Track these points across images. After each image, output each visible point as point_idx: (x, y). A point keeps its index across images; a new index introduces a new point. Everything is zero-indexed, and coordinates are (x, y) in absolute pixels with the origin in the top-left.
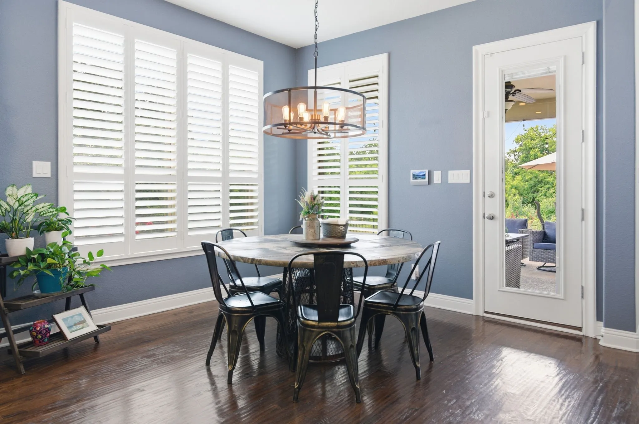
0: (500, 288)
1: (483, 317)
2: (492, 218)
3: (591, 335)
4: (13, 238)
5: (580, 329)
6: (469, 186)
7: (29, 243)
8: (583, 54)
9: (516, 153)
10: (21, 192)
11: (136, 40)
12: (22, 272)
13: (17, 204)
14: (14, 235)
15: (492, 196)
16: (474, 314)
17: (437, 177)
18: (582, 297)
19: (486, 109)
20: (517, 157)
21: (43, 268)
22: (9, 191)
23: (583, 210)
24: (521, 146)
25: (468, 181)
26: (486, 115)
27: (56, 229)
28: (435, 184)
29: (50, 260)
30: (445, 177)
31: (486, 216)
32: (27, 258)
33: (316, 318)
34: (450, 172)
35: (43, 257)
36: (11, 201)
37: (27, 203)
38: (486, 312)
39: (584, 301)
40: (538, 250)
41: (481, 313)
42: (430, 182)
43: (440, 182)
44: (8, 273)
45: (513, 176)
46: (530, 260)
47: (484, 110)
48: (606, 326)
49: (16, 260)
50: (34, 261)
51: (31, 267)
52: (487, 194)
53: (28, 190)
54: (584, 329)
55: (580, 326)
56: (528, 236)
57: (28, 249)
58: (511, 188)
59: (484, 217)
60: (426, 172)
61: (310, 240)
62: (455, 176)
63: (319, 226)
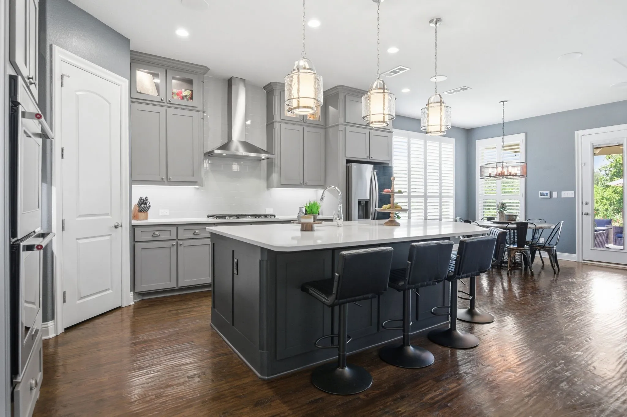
0: (591, 248)
2: (587, 214)
6: (574, 199)
9: (607, 169)
11: (411, 139)
15: (587, 204)
16: (577, 261)
17: (555, 195)
20: (608, 172)
24: (612, 162)
25: (573, 197)
26: (583, 165)
28: (554, 198)
30: (559, 194)
31: (584, 213)
33: (516, 247)
34: (563, 192)
38: (584, 261)
41: (581, 261)
42: (550, 197)
43: (556, 197)
45: (604, 189)
47: (582, 162)
52: (584, 203)
56: (611, 229)
58: (602, 199)
59: (582, 214)
60: (548, 192)
61: (502, 221)
62: (565, 194)
63: (504, 215)
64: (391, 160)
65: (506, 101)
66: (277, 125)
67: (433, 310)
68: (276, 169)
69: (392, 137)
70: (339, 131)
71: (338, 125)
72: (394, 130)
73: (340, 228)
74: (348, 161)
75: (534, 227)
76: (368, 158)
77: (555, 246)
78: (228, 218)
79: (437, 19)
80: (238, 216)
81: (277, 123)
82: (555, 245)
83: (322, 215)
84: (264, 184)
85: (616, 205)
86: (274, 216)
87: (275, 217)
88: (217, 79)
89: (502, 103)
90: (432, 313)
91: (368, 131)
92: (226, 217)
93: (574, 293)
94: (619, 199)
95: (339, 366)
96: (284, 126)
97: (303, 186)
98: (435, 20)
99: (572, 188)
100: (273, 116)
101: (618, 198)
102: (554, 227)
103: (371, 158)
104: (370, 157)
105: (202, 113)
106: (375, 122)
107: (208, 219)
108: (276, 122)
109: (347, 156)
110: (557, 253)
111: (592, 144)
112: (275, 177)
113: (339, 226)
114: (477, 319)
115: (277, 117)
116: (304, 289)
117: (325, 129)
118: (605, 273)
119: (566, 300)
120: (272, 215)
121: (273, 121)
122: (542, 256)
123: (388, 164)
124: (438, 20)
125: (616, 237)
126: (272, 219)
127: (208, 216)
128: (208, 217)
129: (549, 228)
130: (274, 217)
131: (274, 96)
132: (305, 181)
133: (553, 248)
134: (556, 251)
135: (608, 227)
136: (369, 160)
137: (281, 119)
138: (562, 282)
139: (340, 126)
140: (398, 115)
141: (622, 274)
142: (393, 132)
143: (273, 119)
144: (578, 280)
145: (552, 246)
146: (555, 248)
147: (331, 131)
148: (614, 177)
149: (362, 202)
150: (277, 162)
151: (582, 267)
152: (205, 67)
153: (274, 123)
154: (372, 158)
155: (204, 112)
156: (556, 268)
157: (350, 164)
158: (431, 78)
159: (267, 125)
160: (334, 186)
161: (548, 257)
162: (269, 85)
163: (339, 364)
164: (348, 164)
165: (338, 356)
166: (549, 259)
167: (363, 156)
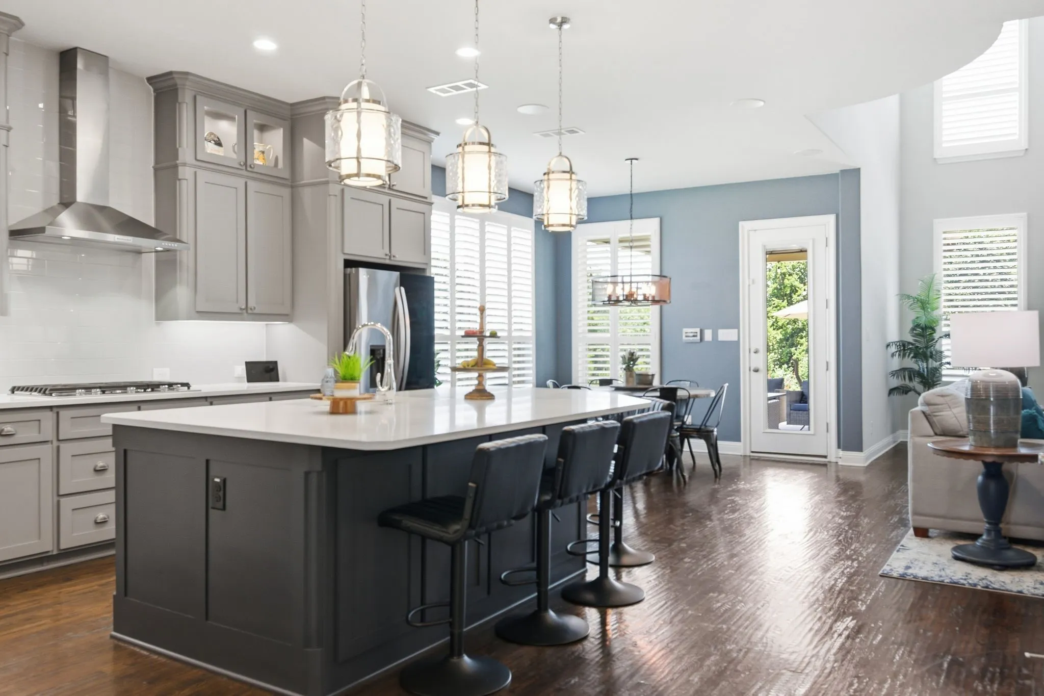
0: (764, 430)
1: (750, 456)
2: (756, 371)
3: (834, 460)
5: (825, 457)
6: (737, 343)
8: (827, 238)
15: (756, 352)
16: (743, 455)
17: (708, 335)
18: (827, 431)
19: (751, 277)
23: (827, 363)
25: (736, 339)
26: (751, 282)
28: (706, 341)
30: (715, 335)
31: (752, 369)
34: (720, 331)
38: (753, 452)
39: (828, 434)
40: (795, 412)
41: (748, 453)
42: (702, 339)
43: (710, 339)
46: (788, 424)
47: (749, 278)
48: (843, 450)
52: (752, 351)
54: (828, 457)
55: (826, 455)
56: (785, 395)
59: (750, 370)
60: (698, 330)
61: (630, 386)
62: (726, 335)
63: (634, 375)
64: (428, 264)
65: (636, 159)
66: (185, 173)
67: (571, 548)
68: (185, 274)
69: (430, 214)
70: (330, 195)
71: (327, 183)
72: (435, 199)
73: (390, 407)
74: (349, 264)
75: (686, 396)
76: (388, 257)
77: (715, 430)
78: (81, 394)
79: (563, 18)
80: (105, 388)
81: (188, 168)
82: (716, 427)
83: (285, 380)
84: (147, 308)
85: (777, 351)
86: (187, 385)
87: (189, 388)
88: (33, 47)
89: (629, 161)
90: (570, 553)
91: (387, 198)
92: (77, 391)
93: (752, 505)
94: (780, 339)
95: (452, 655)
96: (203, 176)
97: (245, 314)
98: (559, 20)
99: (735, 325)
100: (177, 150)
101: (778, 338)
102: (713, 394)
103: (392, 258)
104: (390, 257)
105: (5, 131)
106: (473, 205)
107: (13, 396)
108: (184, 164)
109: (346, 252)
110: (720, 443)
111: (765, 246)
112: (181, 294)
113: (387, 404)
114: (626, 560)
115: (185, 153)
116: (386, 520)
117: (292, 187)
118: (786, 471)
119: (744, 518)
120: (183, 385)
121: (178, 162)
122: (694, 450)
123: (424, 270)
124: (564, 21)
125: (791, 410)
126: (182, 393)
127: (13, 390)
128: (13, 392)
129: (708, 396)
130: (186, 388)
131: (177, 104)
132: (251, 304)
133: (713, 431)
134: (718, 438)
135: (778, 392)
136: (387, 262)
137: (196, 159)
138: (730, 491)
139: (330, 185)
140: (436, 164)
141: (809, 470)
142: (432, 203)
143: (176, 158)
144: (753, 486)
145: (711, 429)
146: (715, 433)
147: (307, 195)
148: (773, 299)
149: (378, 352)
150: (186, 257)
151: (750, 464)
152: (16, 18)
153: (180, 169)
154: (394, 256)
155: (9, 129)
156: (717, 467)
157: (354, 269)
158: (521, 106)
159: (156, 170)
160: (372, 323)
161: (707, 451)
162: (169, 77)
163: (454, 649)
164: (349, 270)
165: (449, 638)
166: (708, 454)
167: (377, 253)
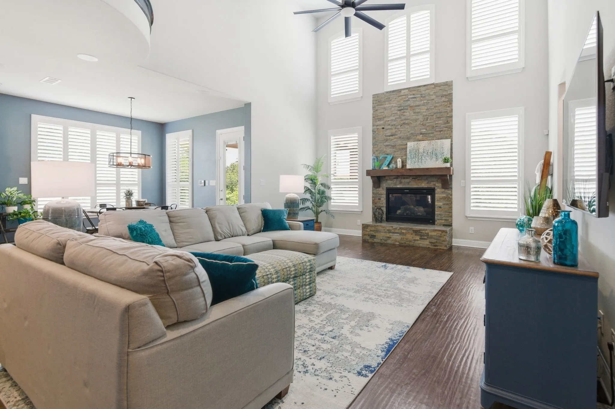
2: (222, 199)
4: (8, 206)
6: (215, 187)
7: (15, 208)
10: (12, 189)
11: (69, 127)
12: (11, 218)
13: (10, 194)
14: (9, 205)
15: (222, 191)
21: (20, 217)
22: (7, 189)
25: (215, 185)
27: (28, 204)
29: (22, 214)
30: (209, 183)
31: (220, 198)
32: (14, 214)
35: (20, 213)
36: (7, 193)
37: (13, 194)
44: (6, 219)
49: (9, 214)
50: (16, 215)
51: (15, 217)
52: (220, 190)
53: (15, 189)
57: (14, 211)
60: (203, 181)
62: (212, 183)
